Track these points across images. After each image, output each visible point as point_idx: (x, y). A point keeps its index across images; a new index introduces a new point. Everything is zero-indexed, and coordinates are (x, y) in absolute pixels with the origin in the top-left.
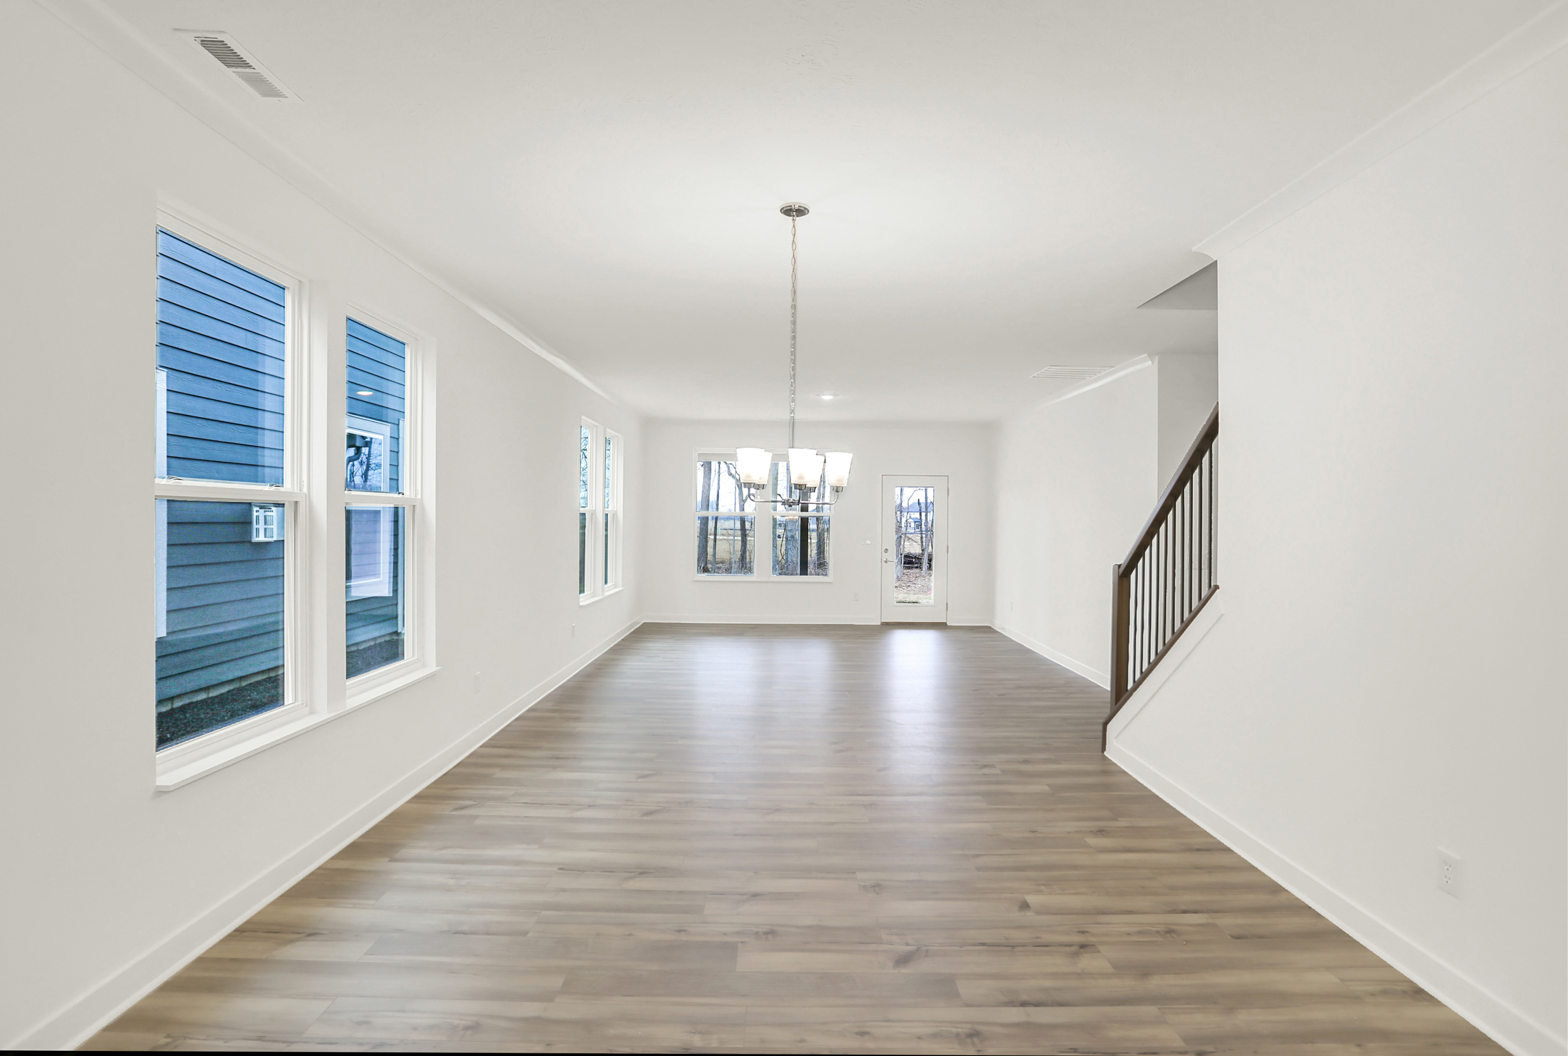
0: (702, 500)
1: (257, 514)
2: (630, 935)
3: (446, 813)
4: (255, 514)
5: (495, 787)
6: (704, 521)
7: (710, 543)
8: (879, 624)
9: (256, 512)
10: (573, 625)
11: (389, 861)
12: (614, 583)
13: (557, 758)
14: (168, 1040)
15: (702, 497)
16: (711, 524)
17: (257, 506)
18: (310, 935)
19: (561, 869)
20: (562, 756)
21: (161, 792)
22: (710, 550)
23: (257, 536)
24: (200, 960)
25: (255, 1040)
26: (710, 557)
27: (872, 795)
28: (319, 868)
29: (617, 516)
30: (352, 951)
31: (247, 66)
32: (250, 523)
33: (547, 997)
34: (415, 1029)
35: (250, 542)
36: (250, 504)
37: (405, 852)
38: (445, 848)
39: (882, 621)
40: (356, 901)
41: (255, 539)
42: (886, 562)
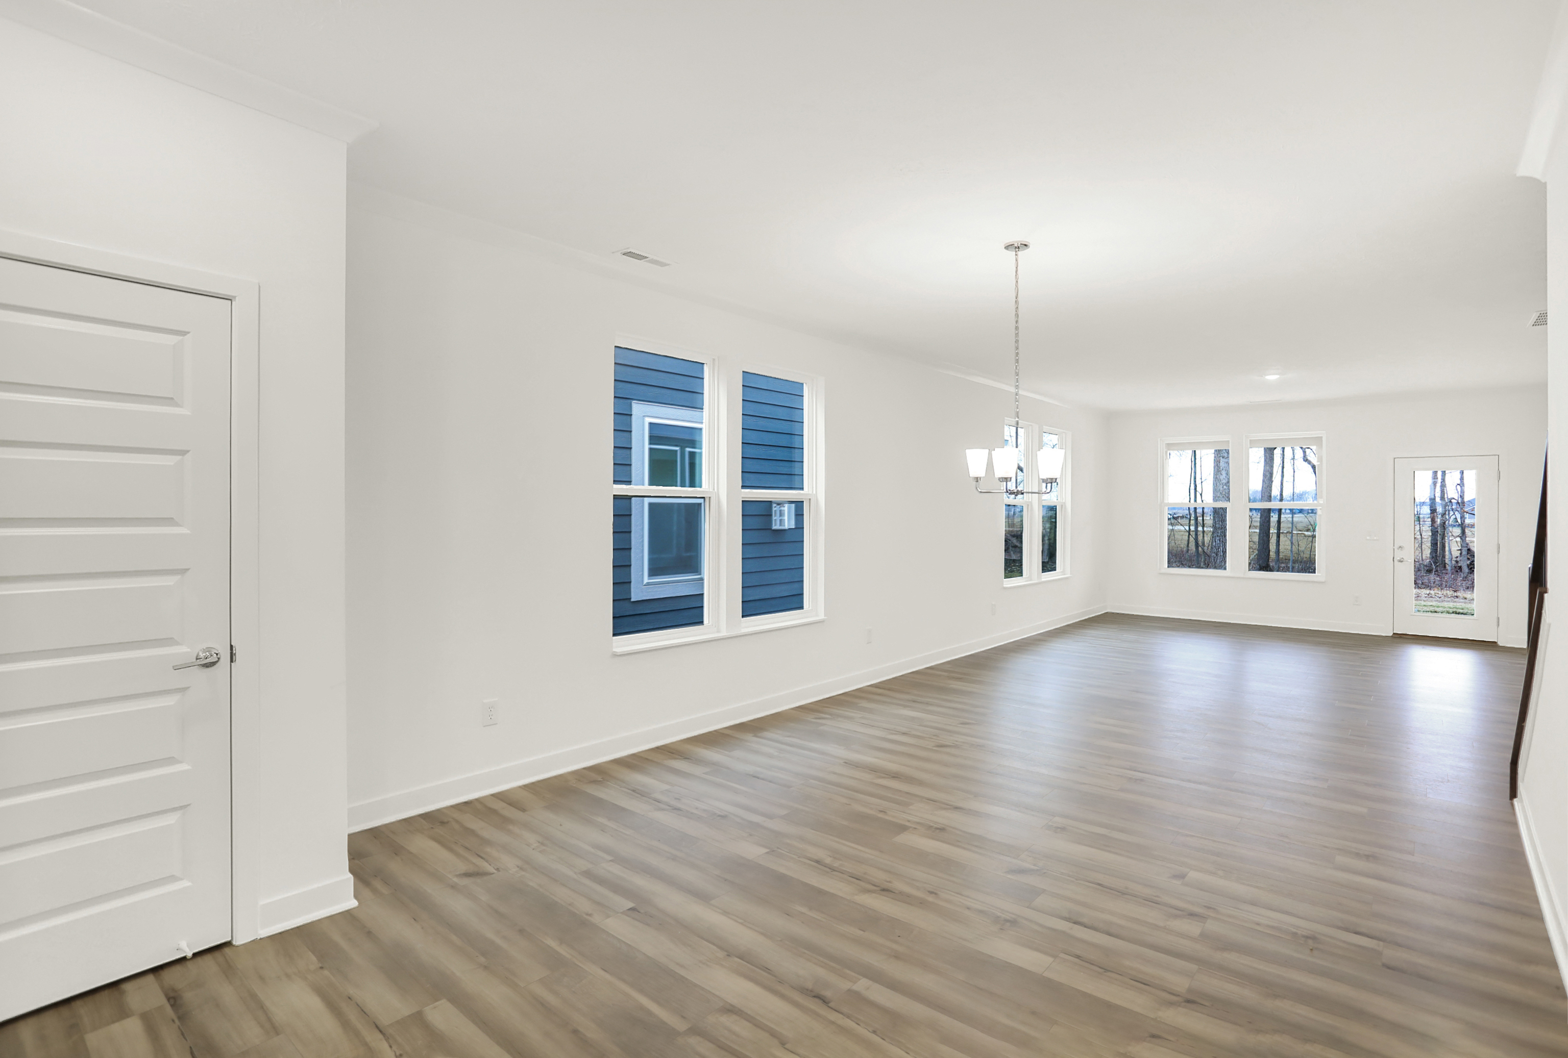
0: (1262, 490)
1: (775, 509)
2: (850, 805)
3: (809, 719)
4: (774, 509)
5: (855, 711)
6: (1266, 514)
7: (1273, 540)
8: (1391, 634)
9: (775, 508)
10: (993, 603)
11: (753, 736)
12: (1062, 570)
13: (914, 701)
14: (602, 780)
15: (1263, 487)
16: (1274, 518)
17: (775, 503)
18: (686, 758)
19: (845, 763)
20: (919, 701)
21: (615, 655)
22: (1273, 547)
23: (776, 525)
24: (634, 755)
25: (631, 790)
26: (1272, 554)
27: (1149, 773)
28: (715, 731)
30: (698, 770)
31: (646, 257)
32: (771, 515)
33: (770, 817)
34: (697, 808)
35: (771, 529)
36: (771, 502)
37: (766, 734)
38: (789, 736)
39: (1395, 632)
40: (721, 751)
41: (774, 527)
42: (1400, 561)
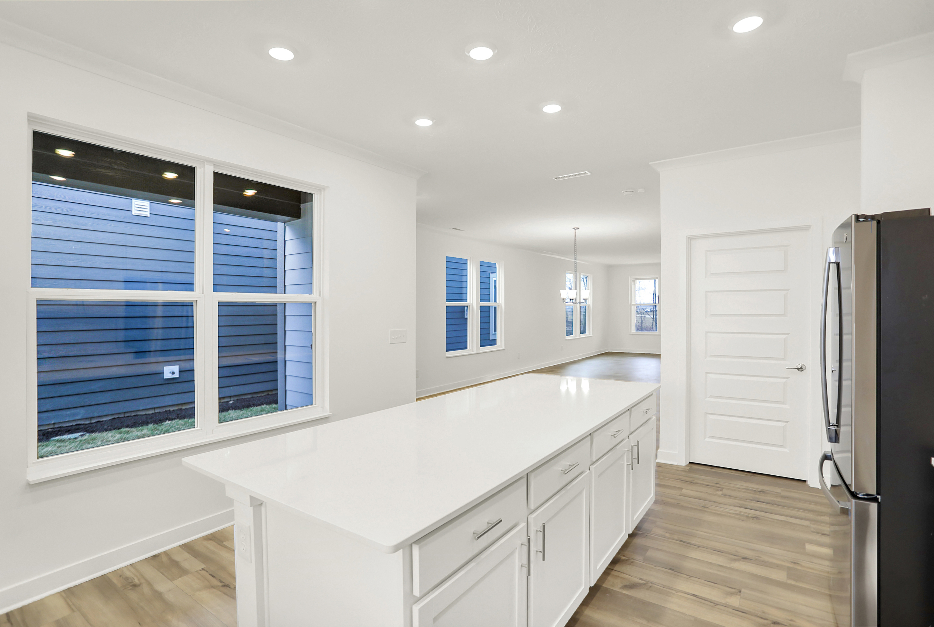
29: (590, 306)
